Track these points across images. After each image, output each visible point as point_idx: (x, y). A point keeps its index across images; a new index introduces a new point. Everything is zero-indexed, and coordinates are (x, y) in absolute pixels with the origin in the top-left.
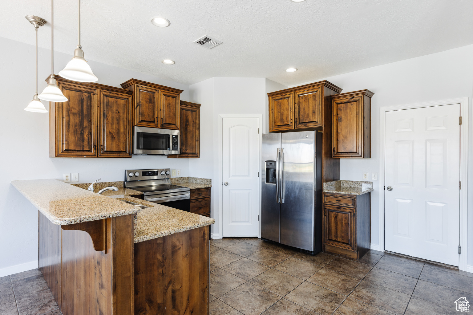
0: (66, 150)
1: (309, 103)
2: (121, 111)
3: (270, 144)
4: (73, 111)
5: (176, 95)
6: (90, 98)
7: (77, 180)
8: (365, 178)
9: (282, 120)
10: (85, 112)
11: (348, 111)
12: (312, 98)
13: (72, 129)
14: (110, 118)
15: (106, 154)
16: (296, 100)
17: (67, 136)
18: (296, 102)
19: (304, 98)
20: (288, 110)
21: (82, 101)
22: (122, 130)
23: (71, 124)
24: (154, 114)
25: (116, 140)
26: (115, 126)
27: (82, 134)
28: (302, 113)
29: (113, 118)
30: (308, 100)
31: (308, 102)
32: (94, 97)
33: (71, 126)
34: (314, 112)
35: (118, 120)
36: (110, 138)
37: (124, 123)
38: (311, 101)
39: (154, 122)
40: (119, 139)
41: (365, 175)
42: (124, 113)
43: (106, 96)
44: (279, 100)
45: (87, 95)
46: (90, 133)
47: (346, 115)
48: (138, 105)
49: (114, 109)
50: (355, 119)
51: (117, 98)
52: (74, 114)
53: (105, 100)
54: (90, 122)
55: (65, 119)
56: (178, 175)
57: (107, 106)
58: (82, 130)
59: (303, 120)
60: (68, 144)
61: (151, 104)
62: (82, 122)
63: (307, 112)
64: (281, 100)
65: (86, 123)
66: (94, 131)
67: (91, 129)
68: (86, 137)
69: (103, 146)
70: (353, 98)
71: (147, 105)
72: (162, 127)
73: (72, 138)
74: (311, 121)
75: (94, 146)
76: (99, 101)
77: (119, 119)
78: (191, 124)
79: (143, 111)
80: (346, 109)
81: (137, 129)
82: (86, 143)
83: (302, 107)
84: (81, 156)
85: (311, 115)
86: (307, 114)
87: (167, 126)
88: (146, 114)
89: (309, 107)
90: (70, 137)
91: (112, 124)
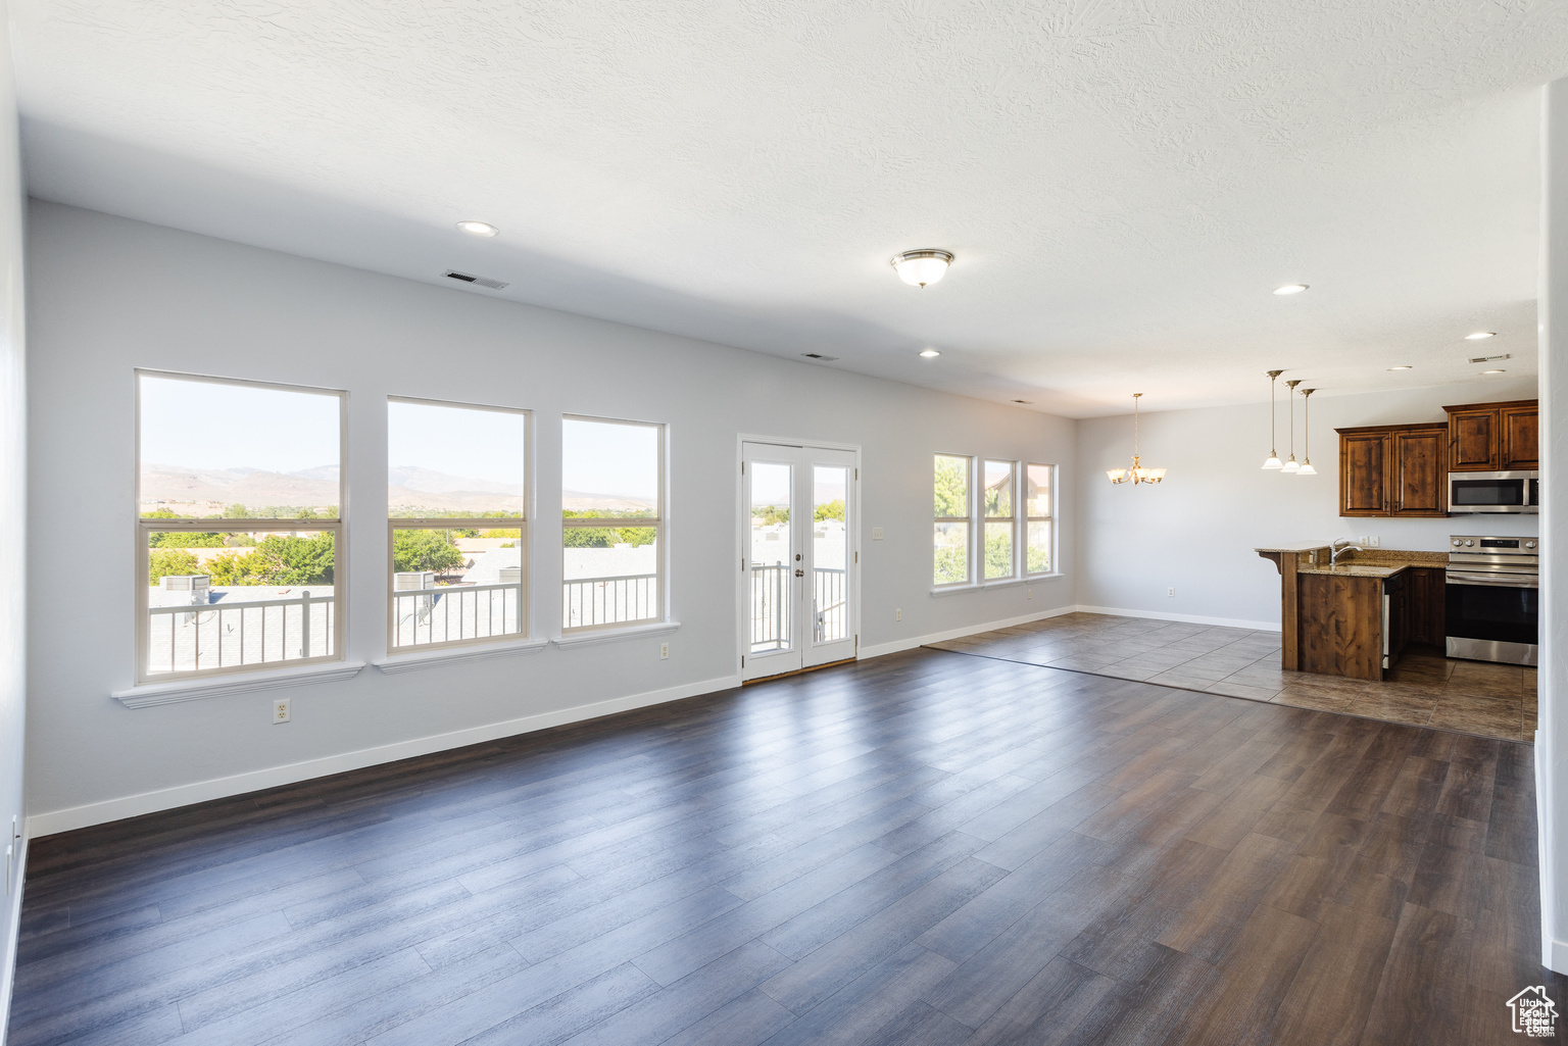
0: (1351, 509)
2: (1428, 453)
4: (1358, 463)
6: (1381, 445)
7: (1377, 545)
10: (1374, 463)
13: (1357, 484)
14: (1409, 465)
15: (1404, 513)
17: (1353, 492)
21: (1369, 451)
22: (1429, 479)
23: (1356, 479)
24: (1487, 450)
25: (1420, 494)
26: (1417, 476)
27: (1370, 489)
29: (1414, 465)
32: (1386, 442)
33: (1356, 481)
35: (1423, 467)
36: (1409, 491)
37: (1432, 470)
39: (1488, 462)
40: (1425, 492)
42: (1432, 456)
43: (1404, 438)
45: (1377, 442)
46: (1381, 488)
48: (1453, 443)
49: (1417, 452)
51: (1421, 437)
52: (1360, 467)
53: (1403, 444)
54: (1381, 474)
55: (1350, 475)
57: (1405, 450)
58: (1371, 485)
60: (1352, 502)
61: (1481, 436)
62: (1369, 474)
65: (1375, 476)
66: (1387, 484)
67: (1381, 483)
68: (1375, 493)
69: (1400, 502)
71: (1472, 437)
72: (1507, 468)
73: (1357, 494)
75: (1386, 502)
76: (1393, 447)
77: (1425, 464)
79: (1463, 449)
81: (1452, 477)
82: (1375, 500)
84: (1369, 516)
87: (1518, 465)
88: (1471, 451)
90: (1355, 493)
91: (1413, 474)
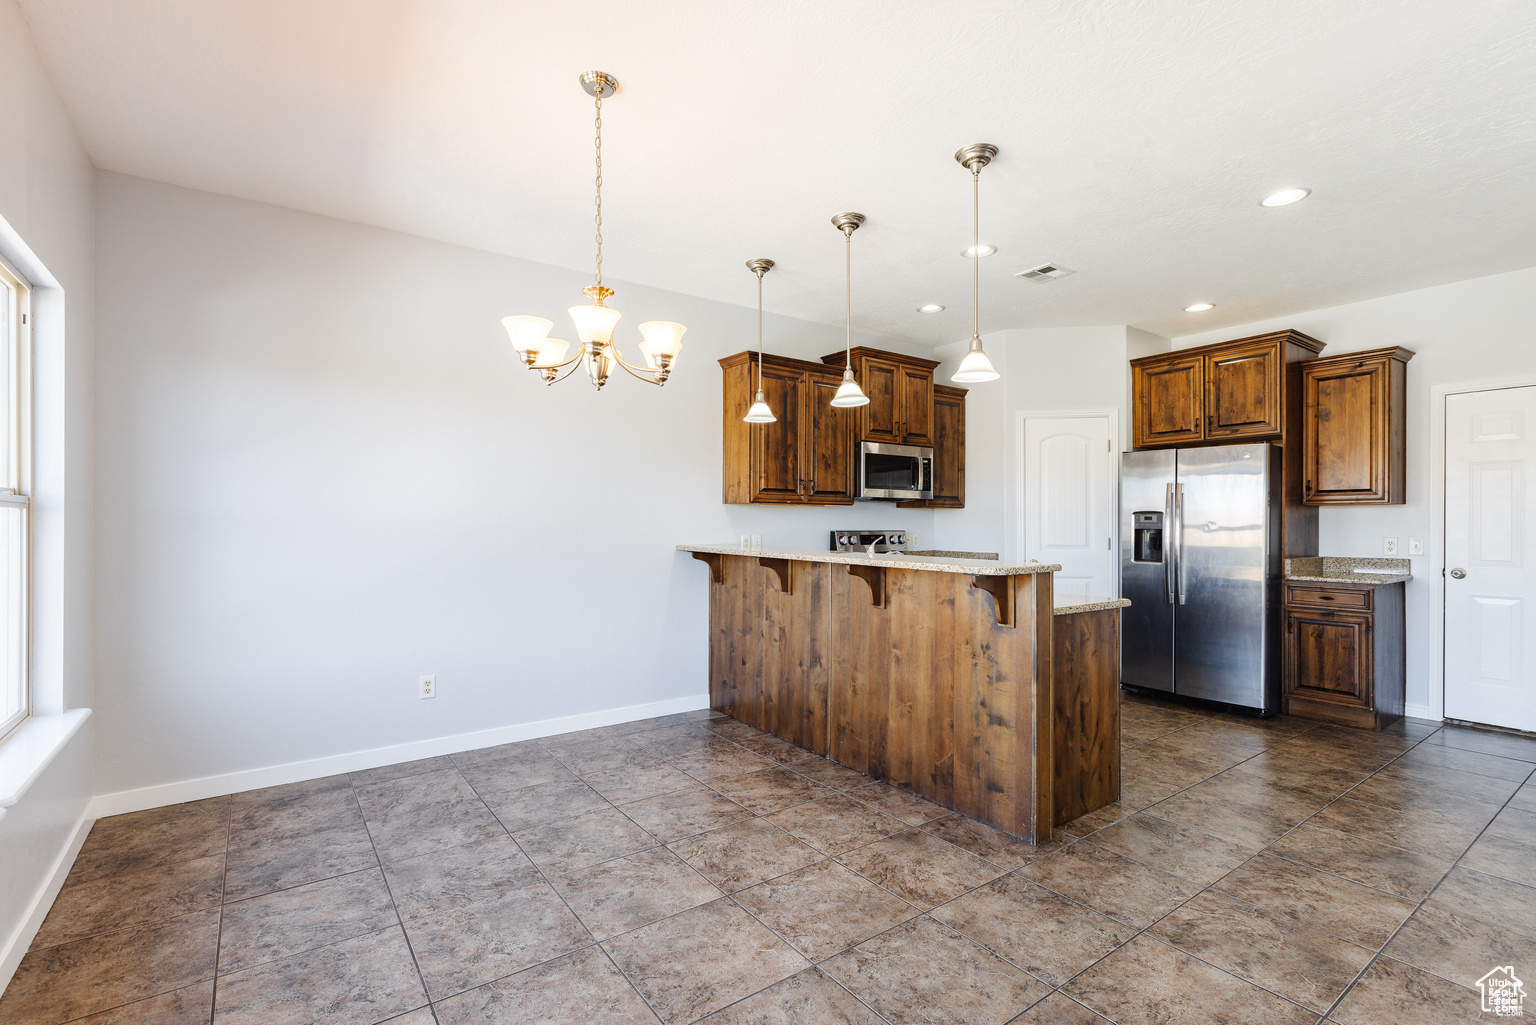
0: (764, 490)
1: (1245, 382)
2: (839, 411)
3: (1145, 476)
5: (927, 374)
6: (795, 390)
8: (1390, 549)
9: (1170, 420)
10: (789, 417)
11: (1348, 395)
12: (1253, 368)
13: (772, 451)
14: (822, 427)
15: (816, 498)
16: (1209, 375)
17: (766, 462)
18: (1209, 378)
19: (1231, 369)
20: (1186, 397)
22: (840, 450)
23: (771, 440)
24: (892, 415)
25: (831, 470)
26: (830, 442)
27: (785, 459)
28: (1225, 403)
29: (827, 425)
30: (1244, 373)
31: (1244, 377)
32: (801, 387)
33: (770, 445)
34: (1259, 402)
35: (834, 431)
36: (822, 466)
37: (842, 436)
38: (1252, 378)
39: (891, 432)
40: (836, 468)
41: (1390, 543)
43: (817, 385)
44: (1162, 376)
45: (792, 385)
46: (796, 458)
47: (1342, 406)
49: (829, 408)
50: (1366, 415)
51: (832, 386)
53: (816, 393)
54: (795, 434)
55: (763, 432)
56: (914, 545)
57: (819, 403)
58: (786, 452)
59: (1230, 418)
60: (767, 479)
61: (887, 396)
62: (785, 436)
63: (1241, 401)
64: (1167, 375)
65: (790, 439)
66: (801, 453)
67: (797, 450)
68: (790, 465)
69: (813, 481)
70: (1361, 366)
72: (905, 442)
73: (772, 466)
74: (1252, 421)
75: (801, 481)
76: (807, 396)
78: (951, 436)
79: (874, 409)
80: (1342, 390)
81: (865, 448)
82: (790, 476)
83: (1226, 390)
84: (783, 502)
85: (1250, 407)
86: (1239, 405)
87: (912, 439)
88: (879, 416)
89: (1245, 390)
90: (770, 465)
91: (826, 439)
